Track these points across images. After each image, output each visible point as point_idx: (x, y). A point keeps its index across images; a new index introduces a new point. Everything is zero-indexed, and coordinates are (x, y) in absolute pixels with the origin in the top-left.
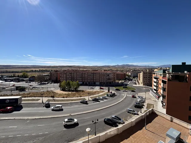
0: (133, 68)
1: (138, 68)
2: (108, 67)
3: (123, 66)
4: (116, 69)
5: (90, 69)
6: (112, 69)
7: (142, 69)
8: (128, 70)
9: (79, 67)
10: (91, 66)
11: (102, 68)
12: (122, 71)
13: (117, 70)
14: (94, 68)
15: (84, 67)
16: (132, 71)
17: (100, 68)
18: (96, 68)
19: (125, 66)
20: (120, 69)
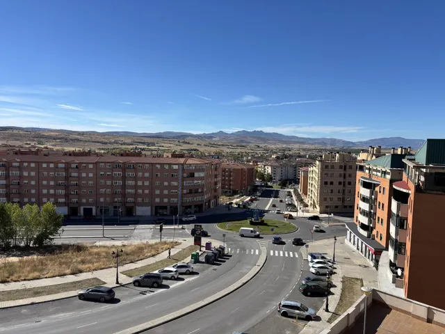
0: (280, 146)
1: (297, 146)
2: (182, 138)
3: (242, 138)
4: (213, 150)
5: (95, 148)
6: (201, 149)
7: (309, 150)
8: (260, 152)
9: (37, 134)
10: (103, 134)
11: (153, 144)
12: (238, 158)
13: (219, 155)
14: (116, 142)
15: (65, 137)
16: (274, 156)
17: (144, 143)
18: (124, 144)
19: (249, 139)
20: (229, 151)
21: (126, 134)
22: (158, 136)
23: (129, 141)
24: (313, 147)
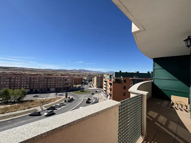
0: (89, 73)
1: (92, 73)
2: (65, 71)
3: (80, 71)
4: (73, 74)
5: (41, 73)
6: (70, 73)
8: (84, 74)
10: (43, 70)
11: (57, 72)
12: (79, 75)
13: (74, 75)
14: (47, 72)
15: (32, 70)
16: (87, 75)
17: (55, 72)
18: (49, 72)
19: (82, 71)
20: (77, 74)
21: (50, 70)
22: (59, 70)
23: (51, 71)
24: (95, 73)
